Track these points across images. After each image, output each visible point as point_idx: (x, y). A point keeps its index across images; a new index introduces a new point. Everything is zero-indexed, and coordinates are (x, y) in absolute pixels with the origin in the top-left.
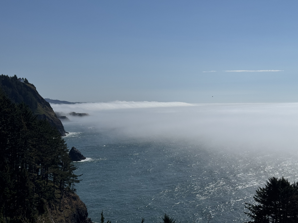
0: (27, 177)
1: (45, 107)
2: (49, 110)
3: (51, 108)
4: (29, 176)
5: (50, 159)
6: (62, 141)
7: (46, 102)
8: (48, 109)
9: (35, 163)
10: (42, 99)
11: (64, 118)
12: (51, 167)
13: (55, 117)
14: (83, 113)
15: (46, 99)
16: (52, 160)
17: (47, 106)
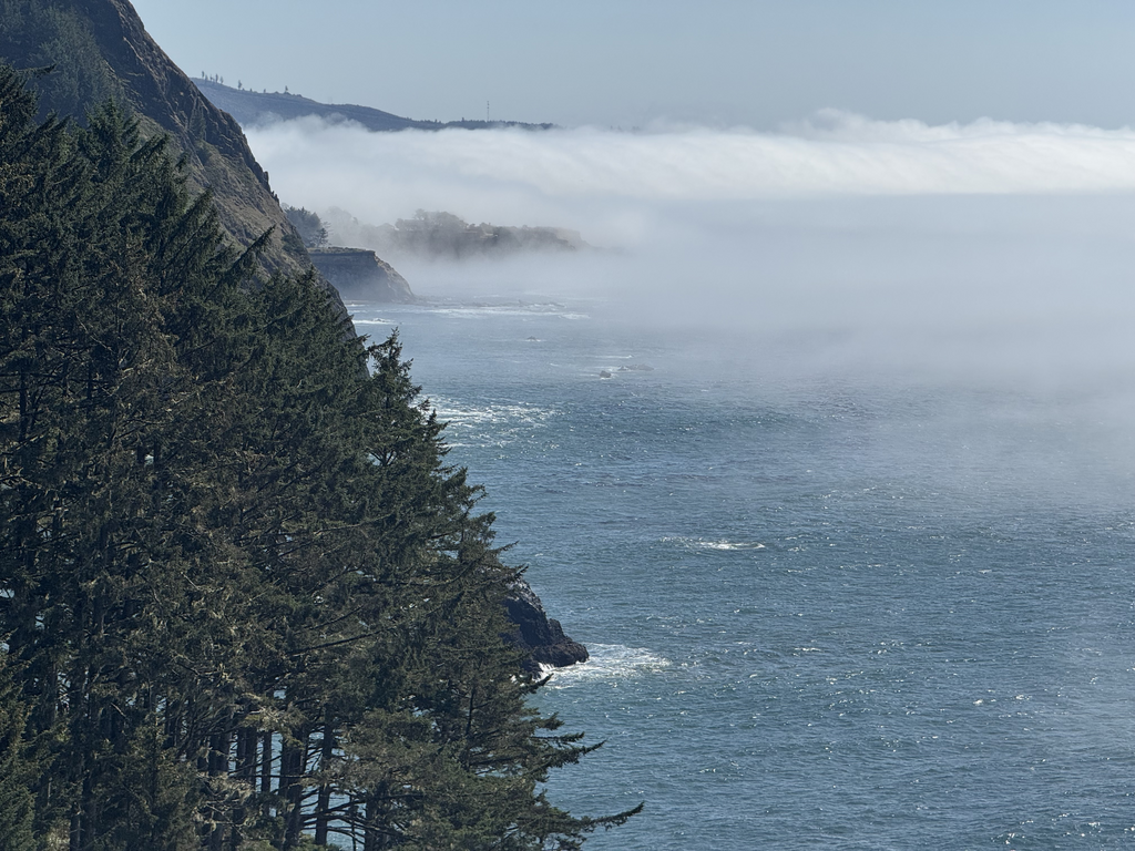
0: (171, 808)
1: (204, 157)
2: (240, 188)
3: (257, 168)
4: (191, 799)
5: (361, 649)
6: (448, 486)
7: (213, 113)
8: (231, 175)
9: (241, 683)
10: (177, 79)
11: (361, 264)
12: (368, 724)
13: (288, 260)
14: (532, 225)
15: (206, 82)
16: (378, 661)
17: (215, 155)
